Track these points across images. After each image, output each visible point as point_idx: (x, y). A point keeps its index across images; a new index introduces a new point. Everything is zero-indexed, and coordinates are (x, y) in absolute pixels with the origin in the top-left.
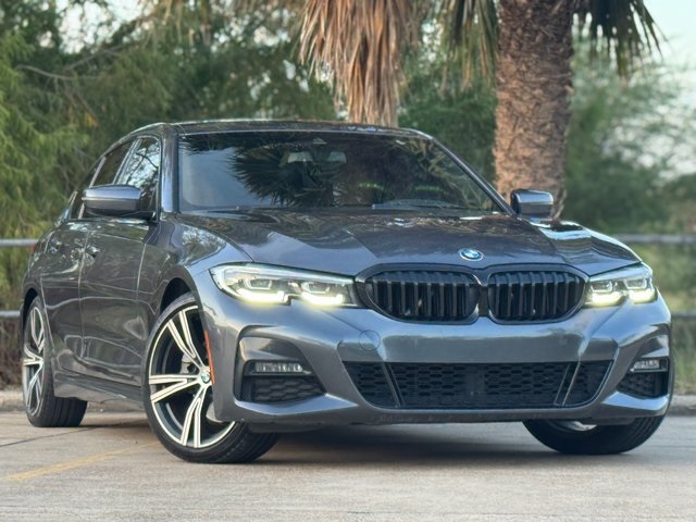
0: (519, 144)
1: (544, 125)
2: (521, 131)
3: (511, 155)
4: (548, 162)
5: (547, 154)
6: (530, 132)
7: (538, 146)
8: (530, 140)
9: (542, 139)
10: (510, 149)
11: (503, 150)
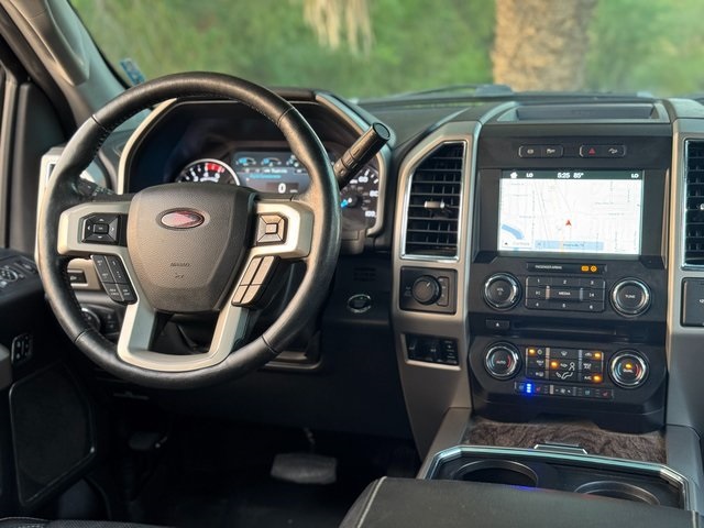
0: (527, 49)
1: (563, 22)
2: (531, 31)
3: (517, 64)
4: (566, 73)
5: (566, 61)
6: (544, 34)
7: (554, 52)
8: (543, 44)
9: (559, 42)
10: (515, 57)
11: (505, 55)
